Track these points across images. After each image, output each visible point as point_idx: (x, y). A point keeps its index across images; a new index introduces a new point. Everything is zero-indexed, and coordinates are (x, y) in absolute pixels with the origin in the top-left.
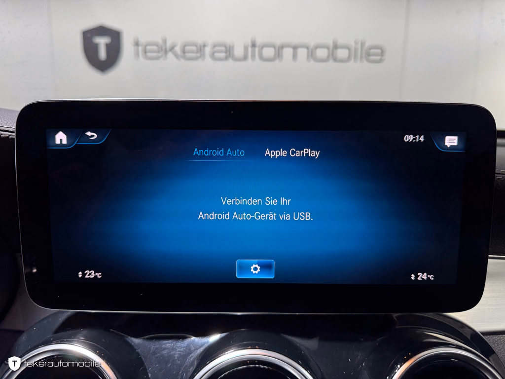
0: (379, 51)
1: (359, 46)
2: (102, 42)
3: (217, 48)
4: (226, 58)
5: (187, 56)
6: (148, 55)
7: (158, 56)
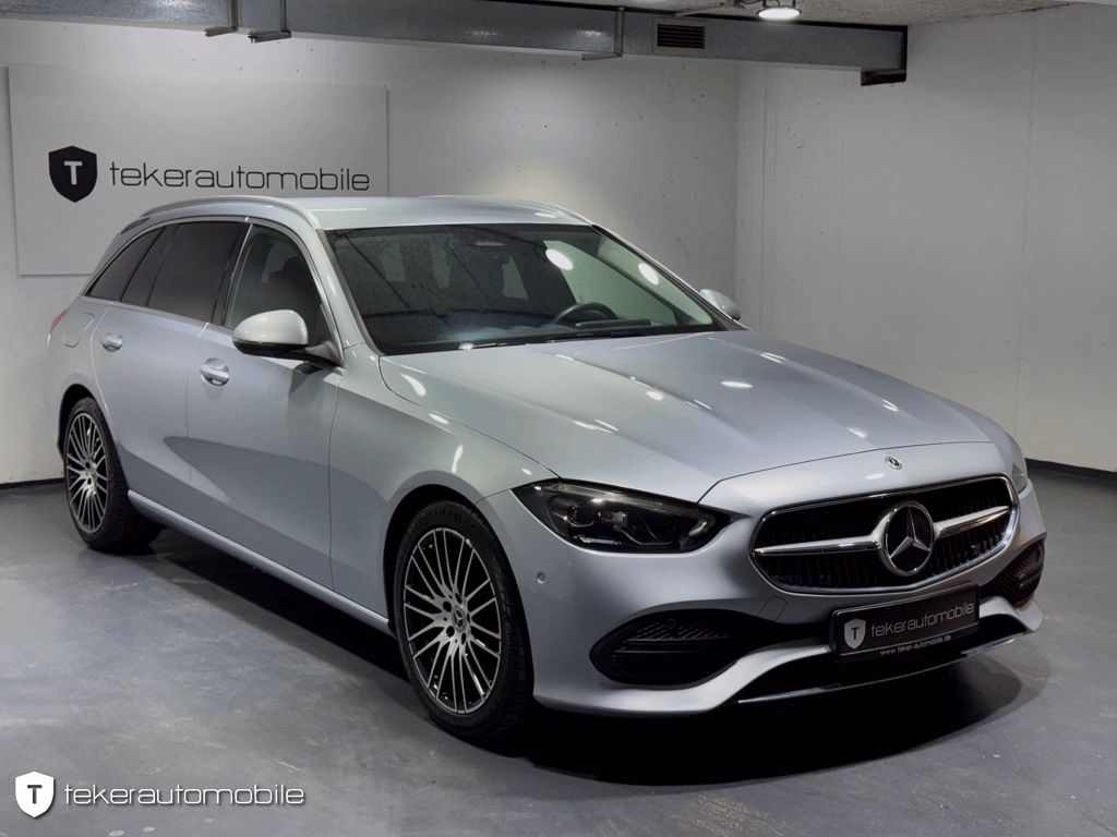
0: (365, 179)
1: (345, 171)
4: (213, 185)
5: (169, 181)
6: (125, 180)
7: (137, 181)
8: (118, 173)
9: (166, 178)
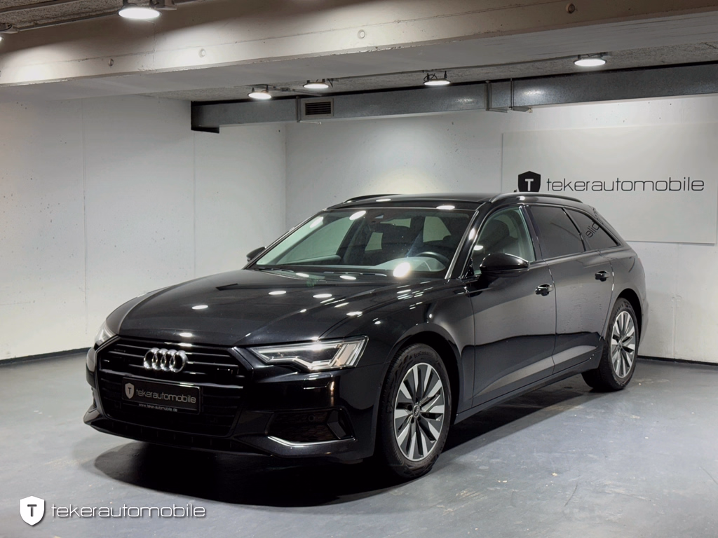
0: (701, 184)
1: (687, 179)
2: (529, 181)
3: (595, 184)
4: (601, 190)
5: (577, 188)
6: (555, 188)
7: (560, 188)
8: (551, 184)
9: (575, 186)
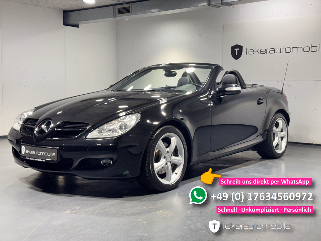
2: (237, 49)
3: (271, 50)
4: (274, 53)
5: (262, 52)
6: (250, 53)
7: (252, 53)
8: (248, 51)
9: (261, 51)
